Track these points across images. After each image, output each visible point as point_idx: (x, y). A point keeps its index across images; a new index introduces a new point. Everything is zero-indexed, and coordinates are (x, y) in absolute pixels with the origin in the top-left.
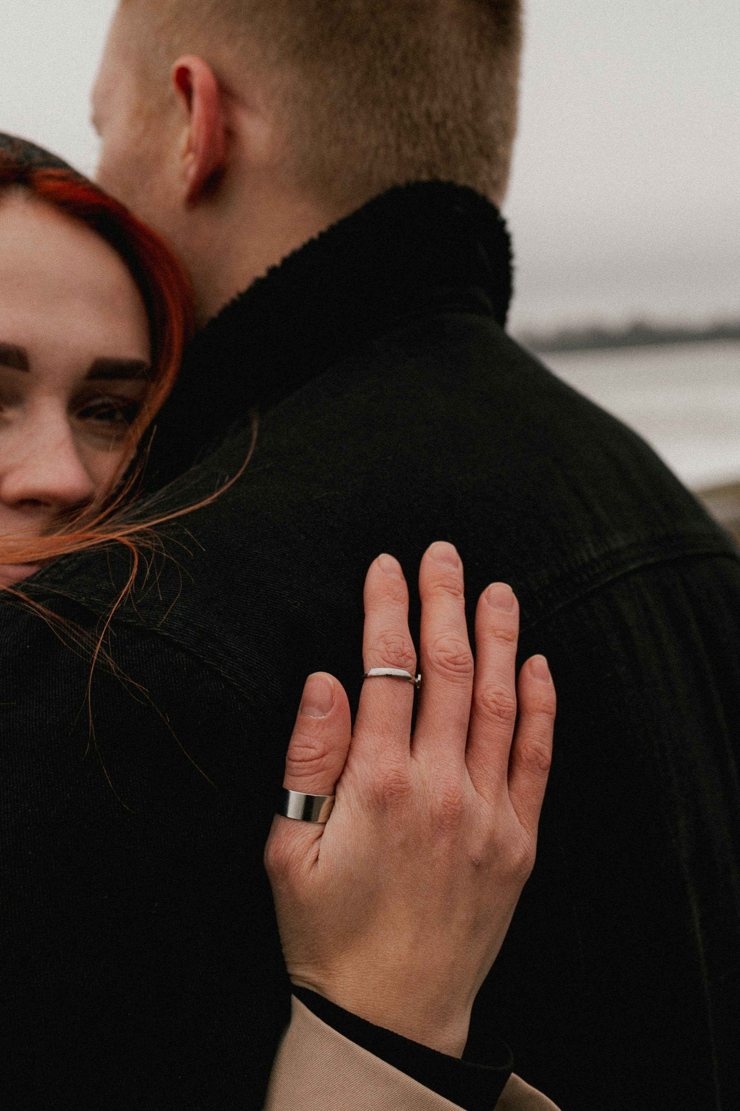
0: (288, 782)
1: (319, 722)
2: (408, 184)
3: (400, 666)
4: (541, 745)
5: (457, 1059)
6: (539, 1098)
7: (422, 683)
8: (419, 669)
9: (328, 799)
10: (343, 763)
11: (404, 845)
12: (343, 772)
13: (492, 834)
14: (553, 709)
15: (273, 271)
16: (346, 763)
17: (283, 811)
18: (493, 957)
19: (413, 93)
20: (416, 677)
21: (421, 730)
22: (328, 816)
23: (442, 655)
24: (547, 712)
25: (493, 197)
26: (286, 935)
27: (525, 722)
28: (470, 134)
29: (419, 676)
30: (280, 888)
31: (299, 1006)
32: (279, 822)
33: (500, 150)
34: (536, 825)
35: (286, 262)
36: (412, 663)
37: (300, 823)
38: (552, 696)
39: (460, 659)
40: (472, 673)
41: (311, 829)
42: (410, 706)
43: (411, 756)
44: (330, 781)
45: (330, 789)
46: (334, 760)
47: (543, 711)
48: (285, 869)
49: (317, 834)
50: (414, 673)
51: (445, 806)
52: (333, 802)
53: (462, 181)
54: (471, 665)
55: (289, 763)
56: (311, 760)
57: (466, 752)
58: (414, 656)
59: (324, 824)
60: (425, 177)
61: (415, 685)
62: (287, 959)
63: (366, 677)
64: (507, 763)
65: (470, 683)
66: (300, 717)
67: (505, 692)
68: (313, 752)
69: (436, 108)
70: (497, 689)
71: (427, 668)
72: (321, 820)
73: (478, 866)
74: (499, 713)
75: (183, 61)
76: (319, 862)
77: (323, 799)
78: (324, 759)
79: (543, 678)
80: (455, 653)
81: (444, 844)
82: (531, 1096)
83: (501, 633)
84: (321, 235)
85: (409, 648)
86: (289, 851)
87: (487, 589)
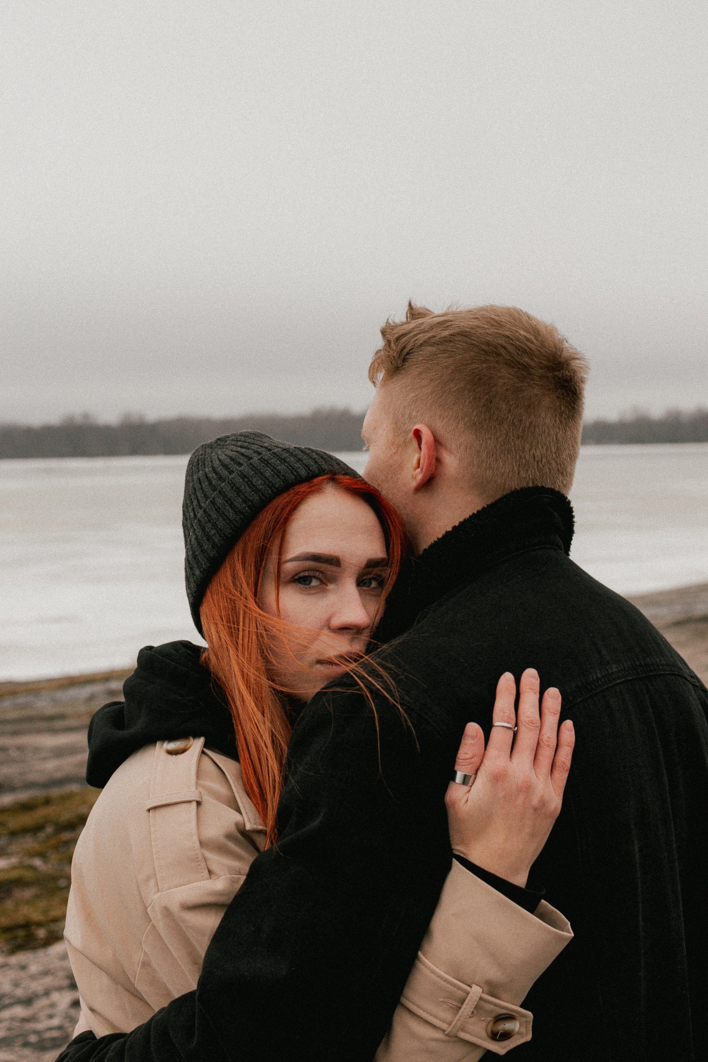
0: (457, 768)
1: (471, 744)
2: (521, 489)
3: (509, 723)
4: (565, 760)
5: (523, 888)
6: (556, 913)
7: (517, 731)
8: (516, 725)
9: (473, 776)
10: (480, 761)
11: (504, 797)
12: (480, 765)
13: (542, 797)
14: (573, 745)
15: (454, 528)
16: (482, 762)
17: (453, 779)
18: (540, 850)
19: (527, 446)
20: (515, 728)
21: (515, 751)
22: (473, 783)
23: (527, 719)
24: (569, 746)
25: (564, 492)
26: (452, 833)
27: (559, 750)
28: (554, 464)
29: (516, 728)
30: (451, 812)
31: (455, 862)
32: (452, 785)
33: (569, 470)
34: (562, 794)
35: (461, 524)
36: (514, 722)
37: (460, 785)
38: (573, 738)
39: (534, 722)
40: (539, 728)
41: (466, 788)
42: (511, 740)
43: (510, 761)
44: (475, 768)
45: (474, 772)
46: (477, 760)
47: (568, 746)
48: (453, 804)
49: (468, 790)
50: (514, 726)
51: (523, 783)
52: (475, 778)
53: (549, 486)
54: (539, 725)
55: (457, 760)
56: (467, 759)
57: (534, 762)
58: (515, 719)
59: (471, 786)
60: (531, 485)
61: (514, 732)
62: (452, 842)
63: (493, 726)
64: (550, 767)
65: (538, 732)
66: (463, 741)
67: (551, 737)
68: (468, 756)
69: (538, 453)
70: (548, 735)
71: (520, 724)
72: (470, 784)
73: (535, 809)
74: (548, 746)
75: (417, 426)
76: (468, 801)
77: (471, 776)
78: (473, 759)
79: (571, 731)
80: (533, 719)
81: (521, 798)
82: (553, 911)
83: (552, 711)
84: (478, 512)
85: (513, 716)
86: (456, 796)
87: (548, 690)
